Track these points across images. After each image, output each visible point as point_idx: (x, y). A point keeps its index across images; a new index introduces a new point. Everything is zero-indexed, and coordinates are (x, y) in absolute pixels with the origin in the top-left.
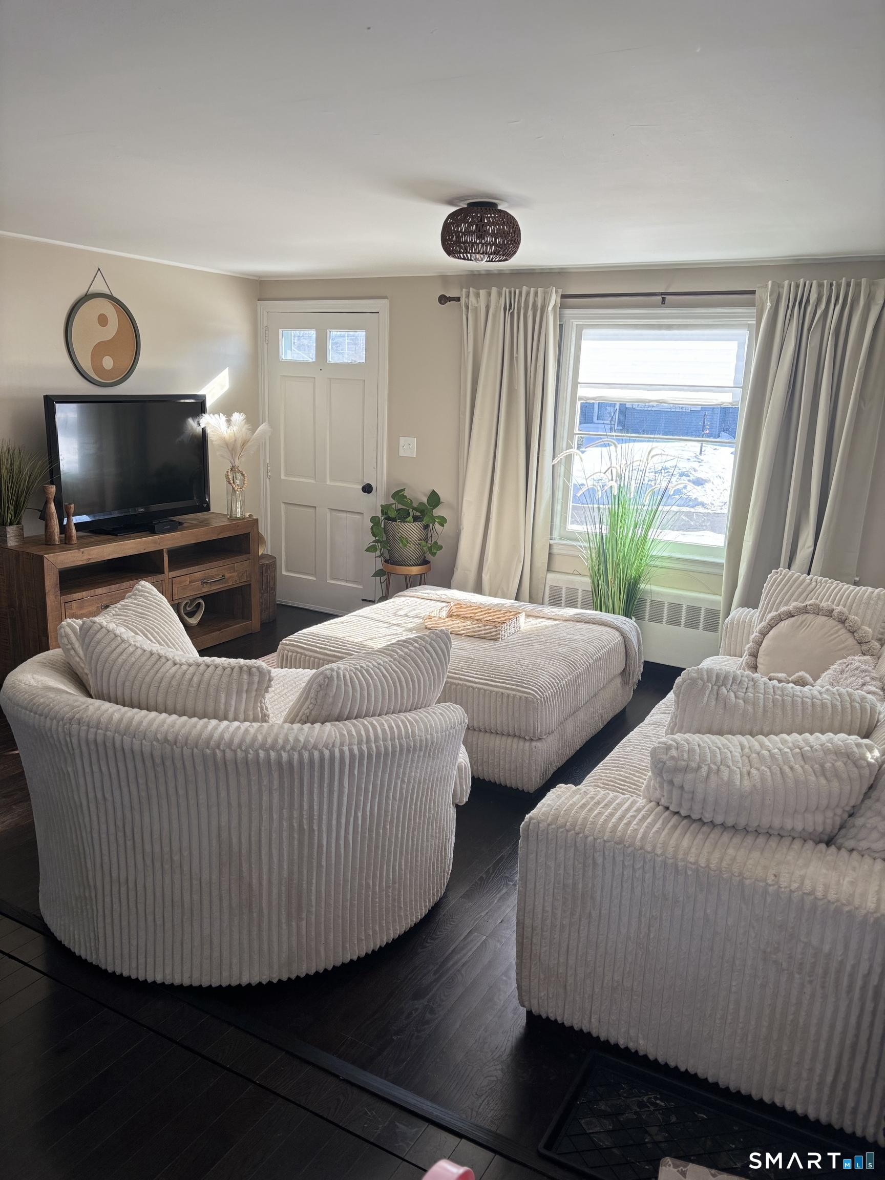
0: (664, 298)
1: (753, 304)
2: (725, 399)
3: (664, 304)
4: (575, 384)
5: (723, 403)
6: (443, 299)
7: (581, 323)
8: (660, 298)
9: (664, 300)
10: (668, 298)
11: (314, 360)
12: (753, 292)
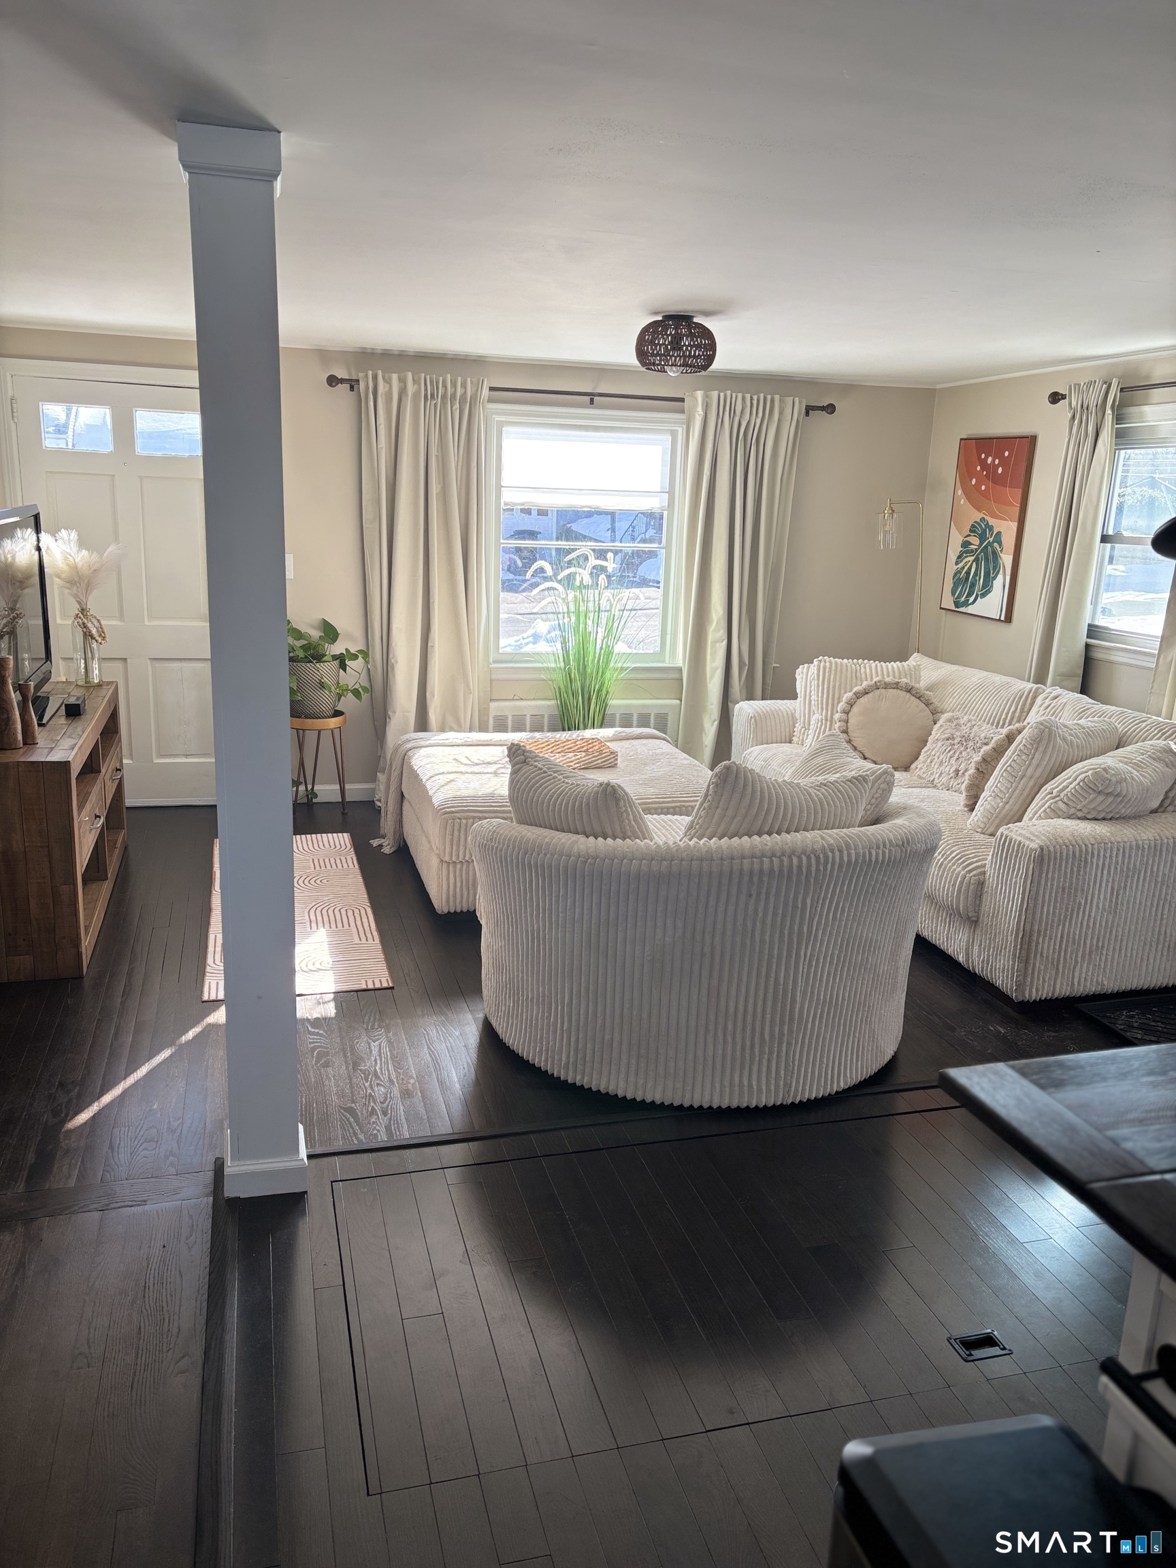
0: (592, 398)
1: (683, 412)
2: (654, 504)
3: (593, 404)
4: (499, 487)
5: (654, 508)
6: (333, 381)
7: (504, 419)
8: (587, 398)
9: (592, 400)
10: (596, 398)
11: (111, 448)
12: (682, 400)
